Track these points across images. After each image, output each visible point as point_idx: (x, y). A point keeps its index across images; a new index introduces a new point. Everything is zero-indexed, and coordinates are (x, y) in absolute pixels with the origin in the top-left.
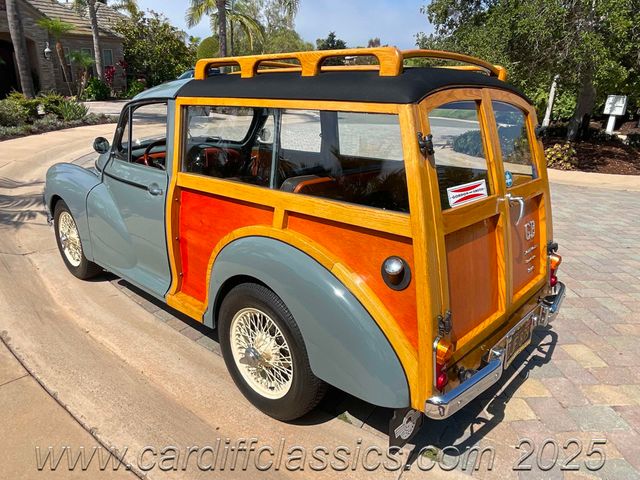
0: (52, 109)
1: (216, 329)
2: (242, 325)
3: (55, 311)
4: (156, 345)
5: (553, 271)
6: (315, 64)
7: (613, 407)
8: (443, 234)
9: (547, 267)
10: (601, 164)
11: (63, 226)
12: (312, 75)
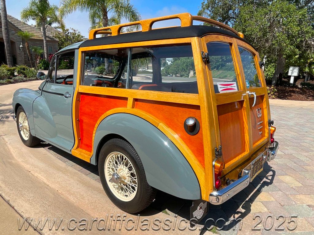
0: (21, 72)
1: (97, 166)
2: (110, 162)
3: (13, 161)
4: (66, 177)
5: (272, 135)
7: (308, 205)
8: (216, 105)
9: (269, 133)
10: (289, 96)
11: (20, 120)
12: (147, 31)
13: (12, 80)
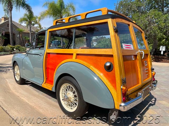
0: (18, 49)
2: (63, 90)
3: (10, 91)
4: (39, 100)
5: (153, 76)
8: (122, 55)
10: (161, 61)
11: (16, 70)
12: (84, 18)
13: (12, 53)
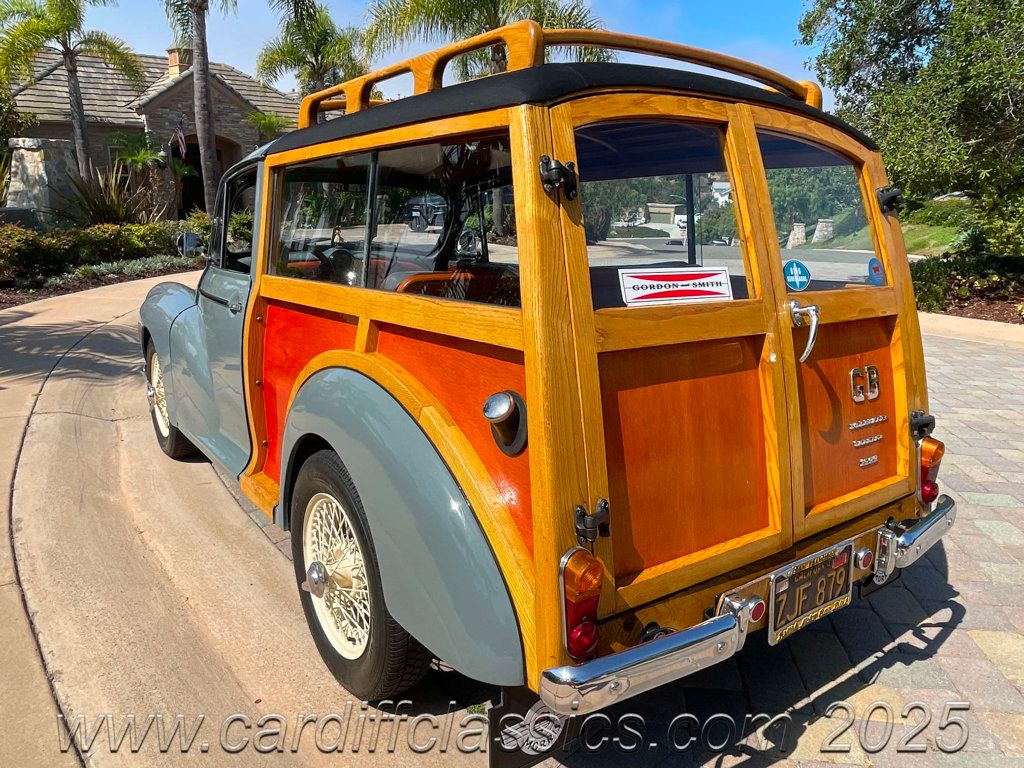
3: (112, 498)
5: (928, 472)
6: (429, 72)
8: (593, 350)
12: (426, 91)
